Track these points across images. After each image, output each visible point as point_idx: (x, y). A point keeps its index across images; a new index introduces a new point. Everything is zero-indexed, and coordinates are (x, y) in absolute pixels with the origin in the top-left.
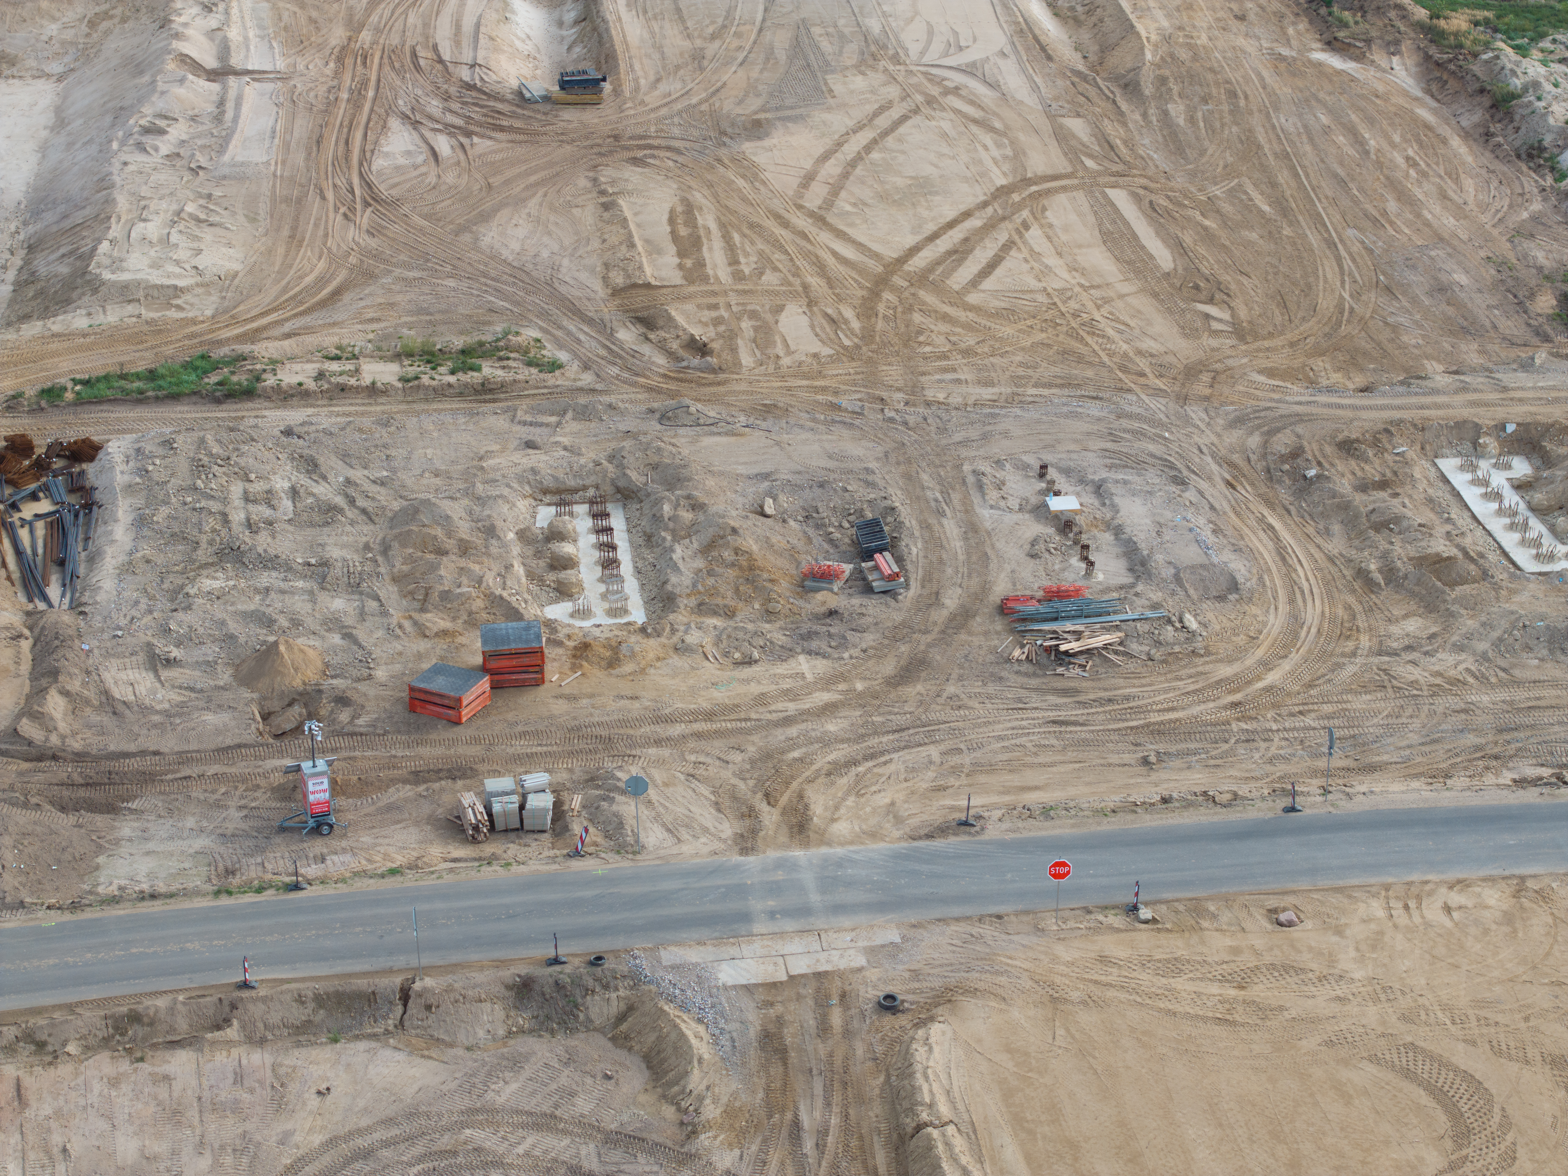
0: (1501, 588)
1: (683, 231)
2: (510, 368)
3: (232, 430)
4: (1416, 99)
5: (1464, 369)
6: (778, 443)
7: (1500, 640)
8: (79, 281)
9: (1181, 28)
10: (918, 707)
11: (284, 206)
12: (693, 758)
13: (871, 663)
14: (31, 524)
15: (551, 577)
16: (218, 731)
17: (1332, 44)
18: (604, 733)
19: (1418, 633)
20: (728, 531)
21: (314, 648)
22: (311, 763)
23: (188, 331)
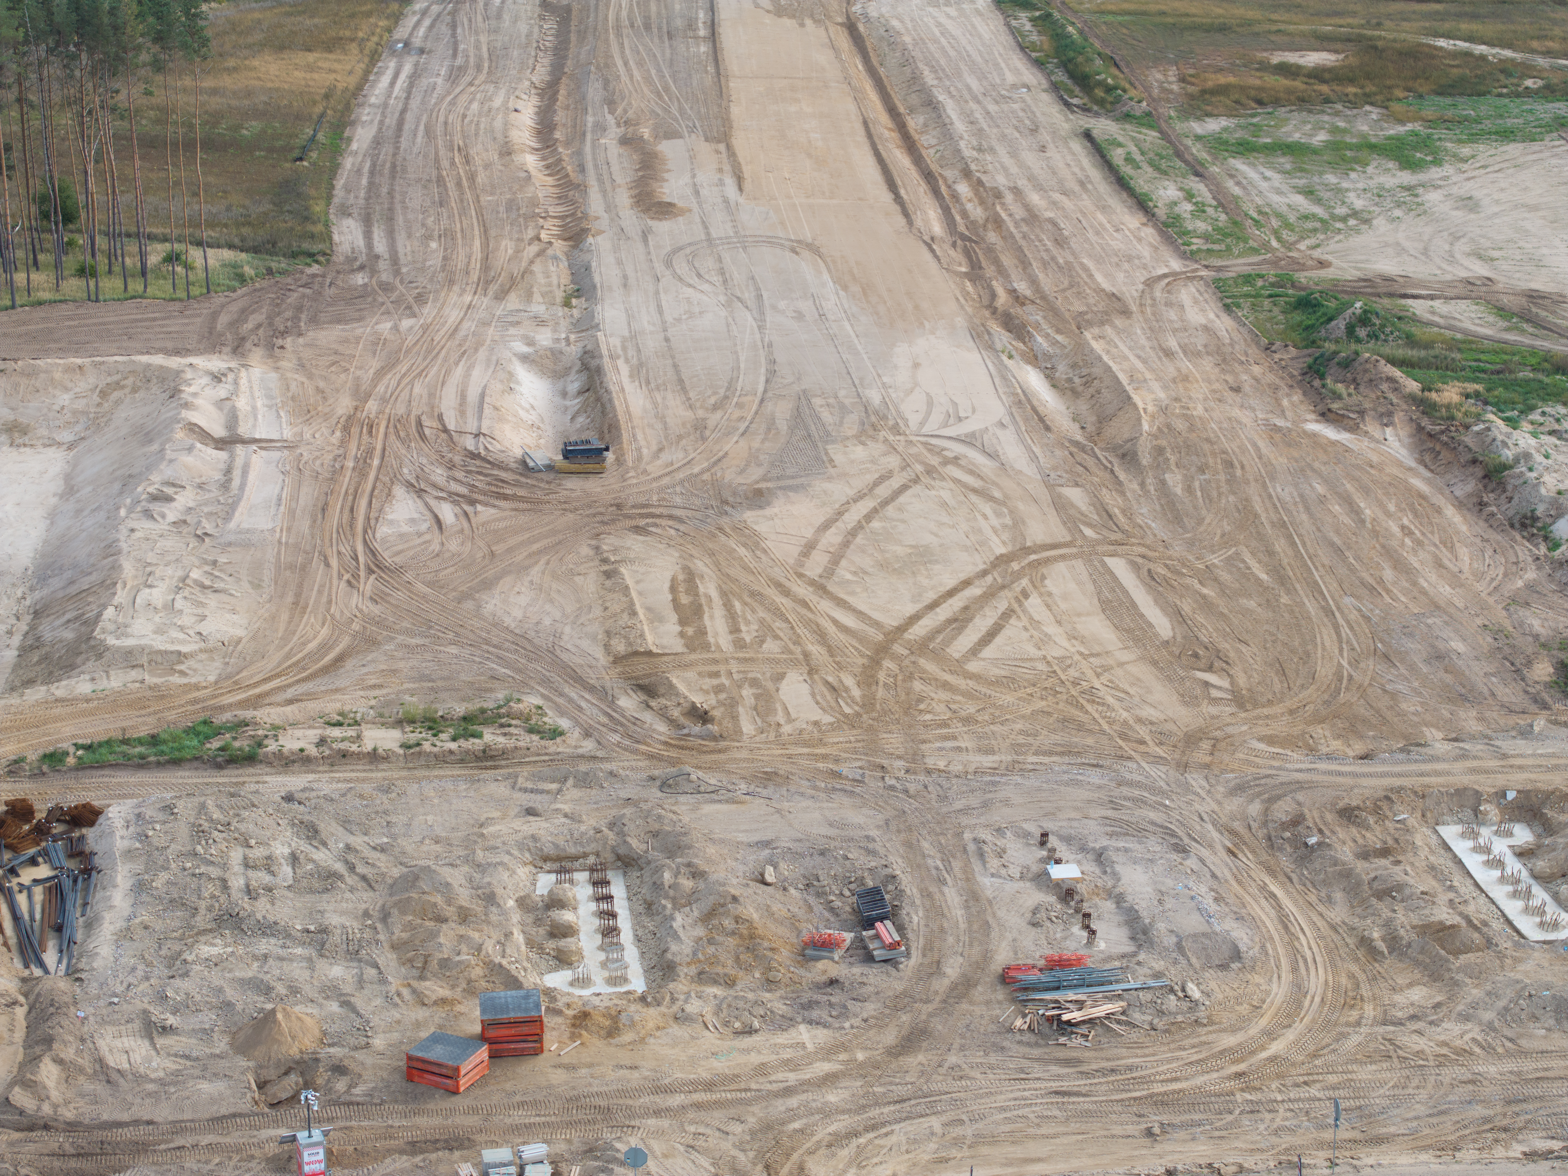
0: (1505, 956)
1: (685, 599)
2: (511, 735)
3: (232, 795)
4: (1410, 469)
5: (1464, 736)
6: (779, 811)
7: (1506, 1009)
8: (84, 646)
9: (1177, 400)
10: (919, 1077)
11: (288, 573)
12: (692, 1129)
13: (872, 1033)
14: (29, 889)
15: (550, 945)
16: (213, 1101)
17: (1326, 415)
18: (603, 1103)
19: (1423, 1003)
20: (729, 899)
21: (311, 1015)
22: (306, 1133)
23: (190, 696)
